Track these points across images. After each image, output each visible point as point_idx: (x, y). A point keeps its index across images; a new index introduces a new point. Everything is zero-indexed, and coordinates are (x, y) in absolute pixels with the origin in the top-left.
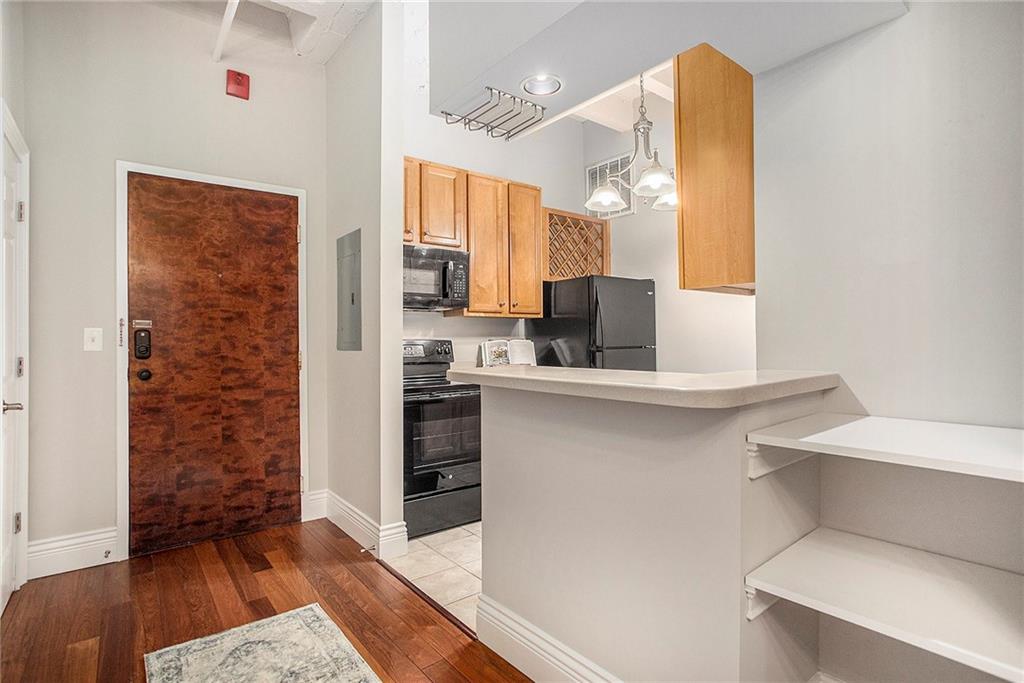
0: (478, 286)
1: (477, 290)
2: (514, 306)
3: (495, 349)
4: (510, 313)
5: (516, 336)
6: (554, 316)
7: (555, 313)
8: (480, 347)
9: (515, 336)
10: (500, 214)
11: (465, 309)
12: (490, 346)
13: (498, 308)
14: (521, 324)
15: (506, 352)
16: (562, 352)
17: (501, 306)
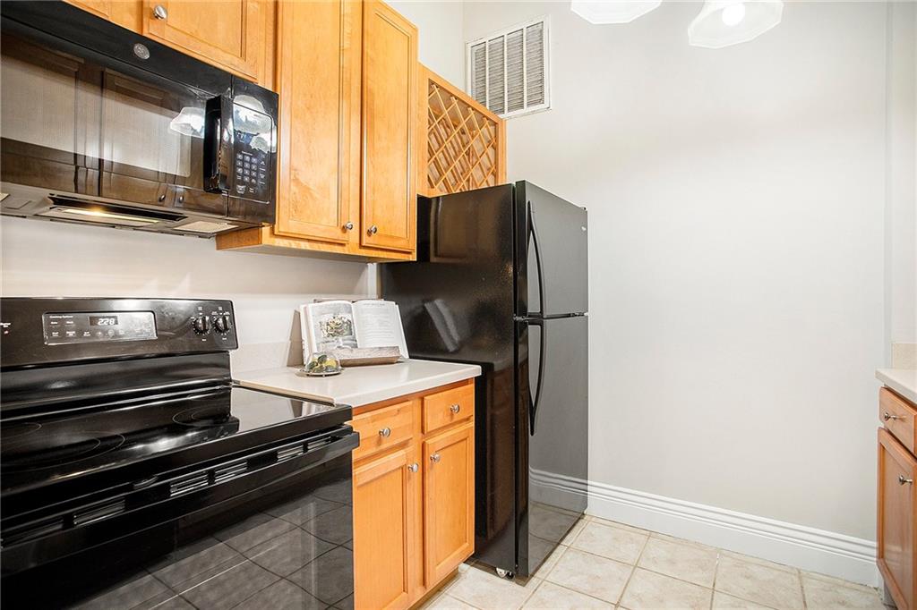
0: (296, 180)
1: (294, 188)
2: (369, 233)
3: (328, 318)
4: (361, 246)
5: (363, 294)
6: (433, 259)
7: (436, 255)
8: (297, 315)
9: (360, 293)
10: (346, 44)
11: (266, 230)
12: (317, 313)
13: (337, 234)
14: (372, 271)
15: (350, 323)
16: (445, 323)
17: (344, 229)
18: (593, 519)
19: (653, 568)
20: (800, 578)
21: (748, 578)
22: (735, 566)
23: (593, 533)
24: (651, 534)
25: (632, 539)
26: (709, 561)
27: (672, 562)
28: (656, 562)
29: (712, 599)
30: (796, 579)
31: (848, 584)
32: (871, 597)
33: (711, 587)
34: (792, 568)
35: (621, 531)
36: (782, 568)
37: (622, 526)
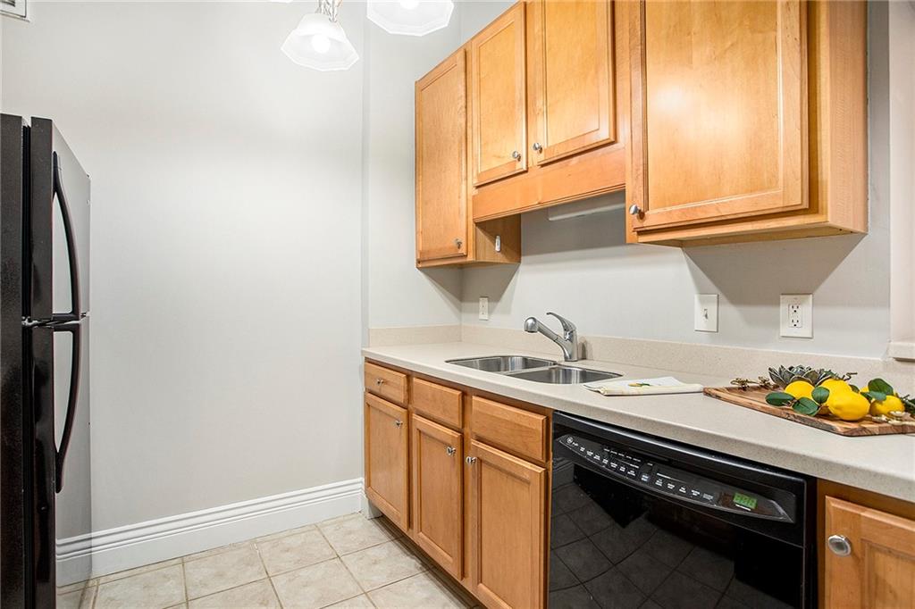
18: (102, 580)
19: (206, 592)
20: (319, 530)
21: (288, 551)
22: (273, 547)
23: (112, 596)
24: (183, 560)
25: (165, 576)
26: (252, 554)
27: (220, 575)
28: (205, 585)
29: (273, 586)
30: (317, 532)
31: (346, 518)
32: (360, 519)
33: (266, 576)
34: (310, 525)
35: (148, 575)
36: (304, 529)
37: (145, 569)
